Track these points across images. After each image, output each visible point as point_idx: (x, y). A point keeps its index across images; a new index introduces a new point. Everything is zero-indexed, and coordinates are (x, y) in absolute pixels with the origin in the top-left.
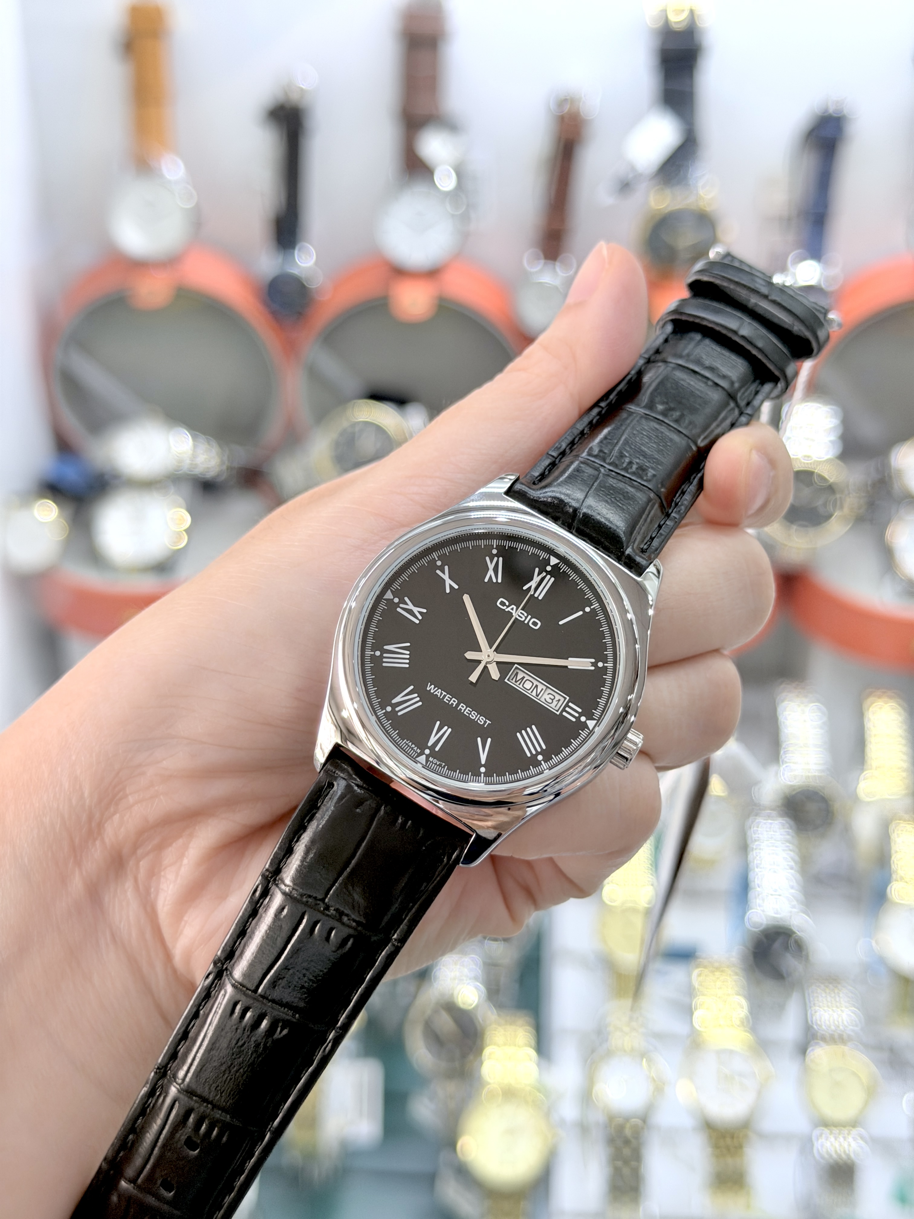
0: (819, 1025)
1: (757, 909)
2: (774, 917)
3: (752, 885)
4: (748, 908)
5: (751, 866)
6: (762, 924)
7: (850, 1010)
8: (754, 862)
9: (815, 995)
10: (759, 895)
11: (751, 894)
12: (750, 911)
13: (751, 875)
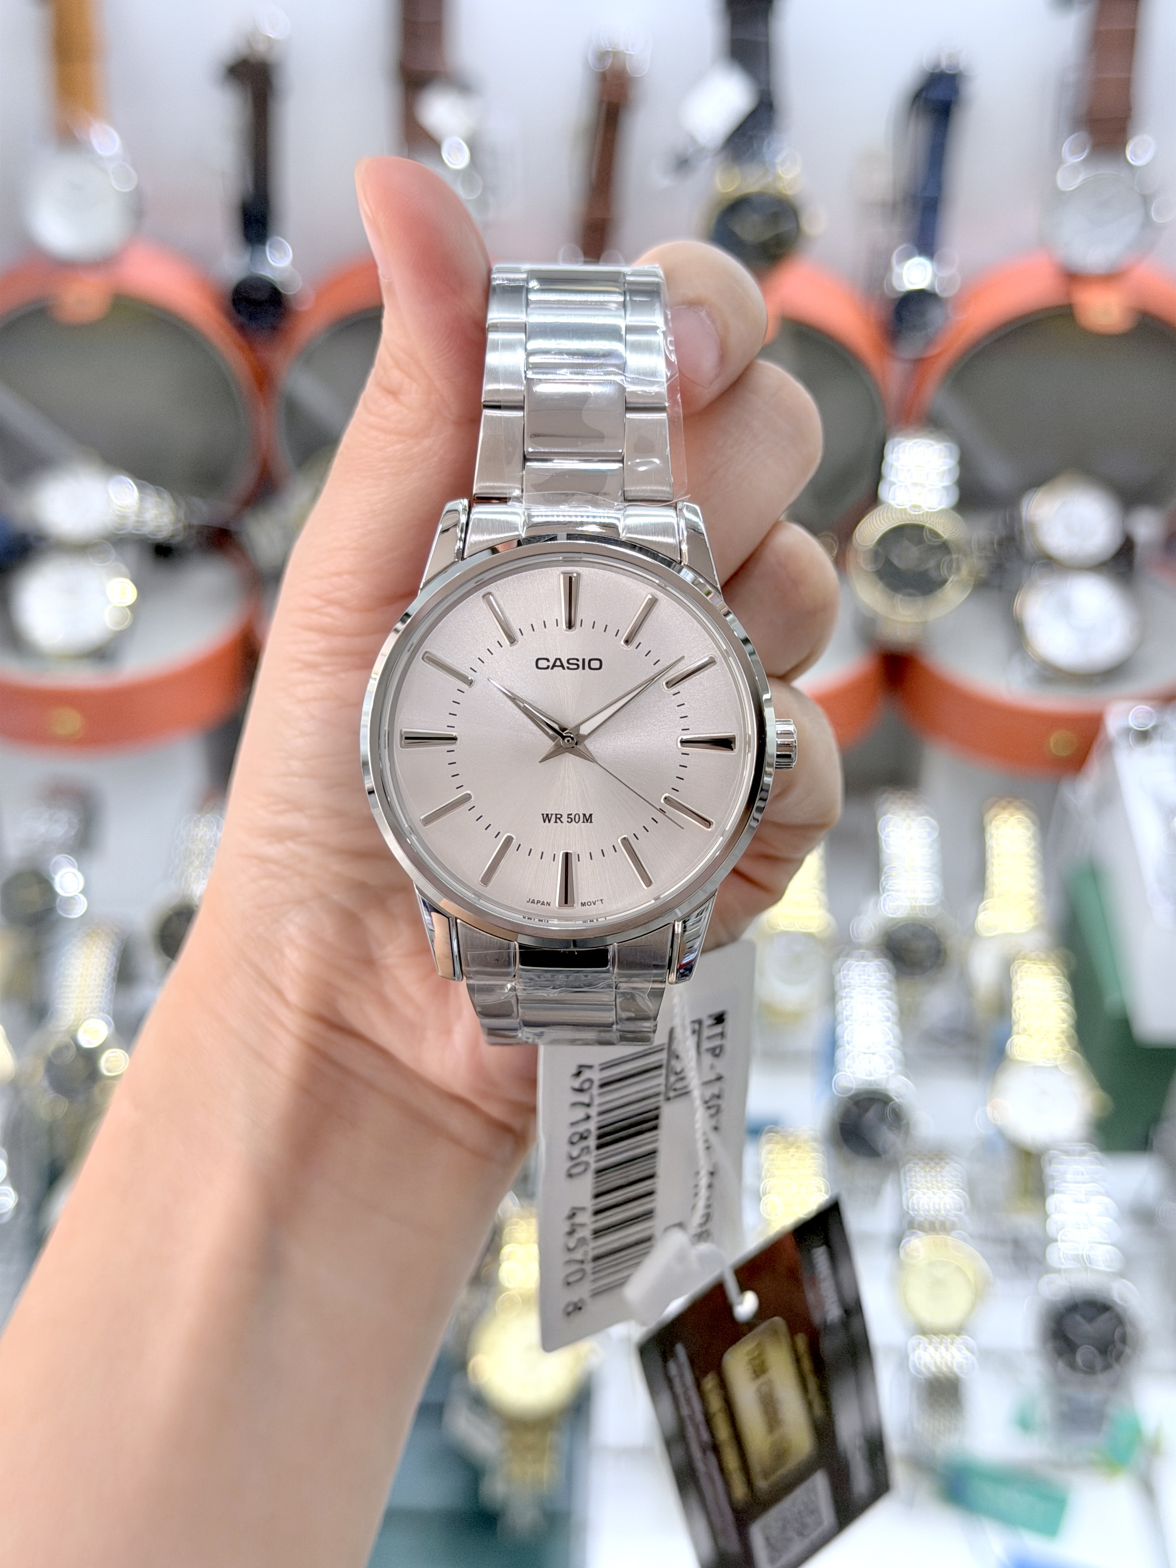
0: (916, 1210)
1: (845, 1071)
2: (866, 1081)
3: (840, 1042)
4: (835, 1070)
5: (839, 1018)
6: (851, 1089)
7: (955, 1192)
8: (842, 1013)
9: (913, 1174)
10: (848, 1054)
11: (839, 1053)
12: (839, 1074)
13: (839, 1030)
